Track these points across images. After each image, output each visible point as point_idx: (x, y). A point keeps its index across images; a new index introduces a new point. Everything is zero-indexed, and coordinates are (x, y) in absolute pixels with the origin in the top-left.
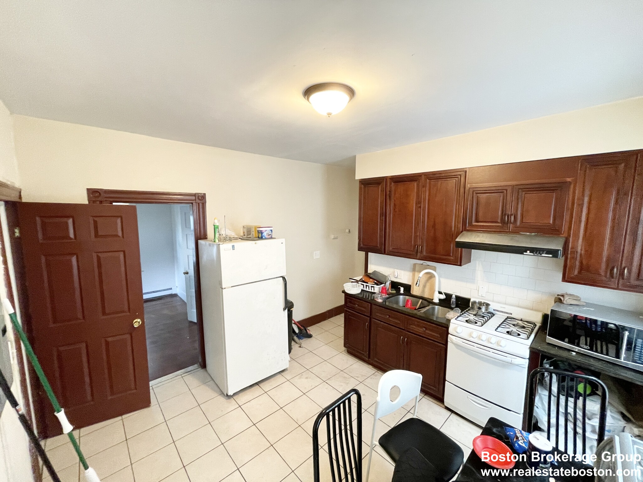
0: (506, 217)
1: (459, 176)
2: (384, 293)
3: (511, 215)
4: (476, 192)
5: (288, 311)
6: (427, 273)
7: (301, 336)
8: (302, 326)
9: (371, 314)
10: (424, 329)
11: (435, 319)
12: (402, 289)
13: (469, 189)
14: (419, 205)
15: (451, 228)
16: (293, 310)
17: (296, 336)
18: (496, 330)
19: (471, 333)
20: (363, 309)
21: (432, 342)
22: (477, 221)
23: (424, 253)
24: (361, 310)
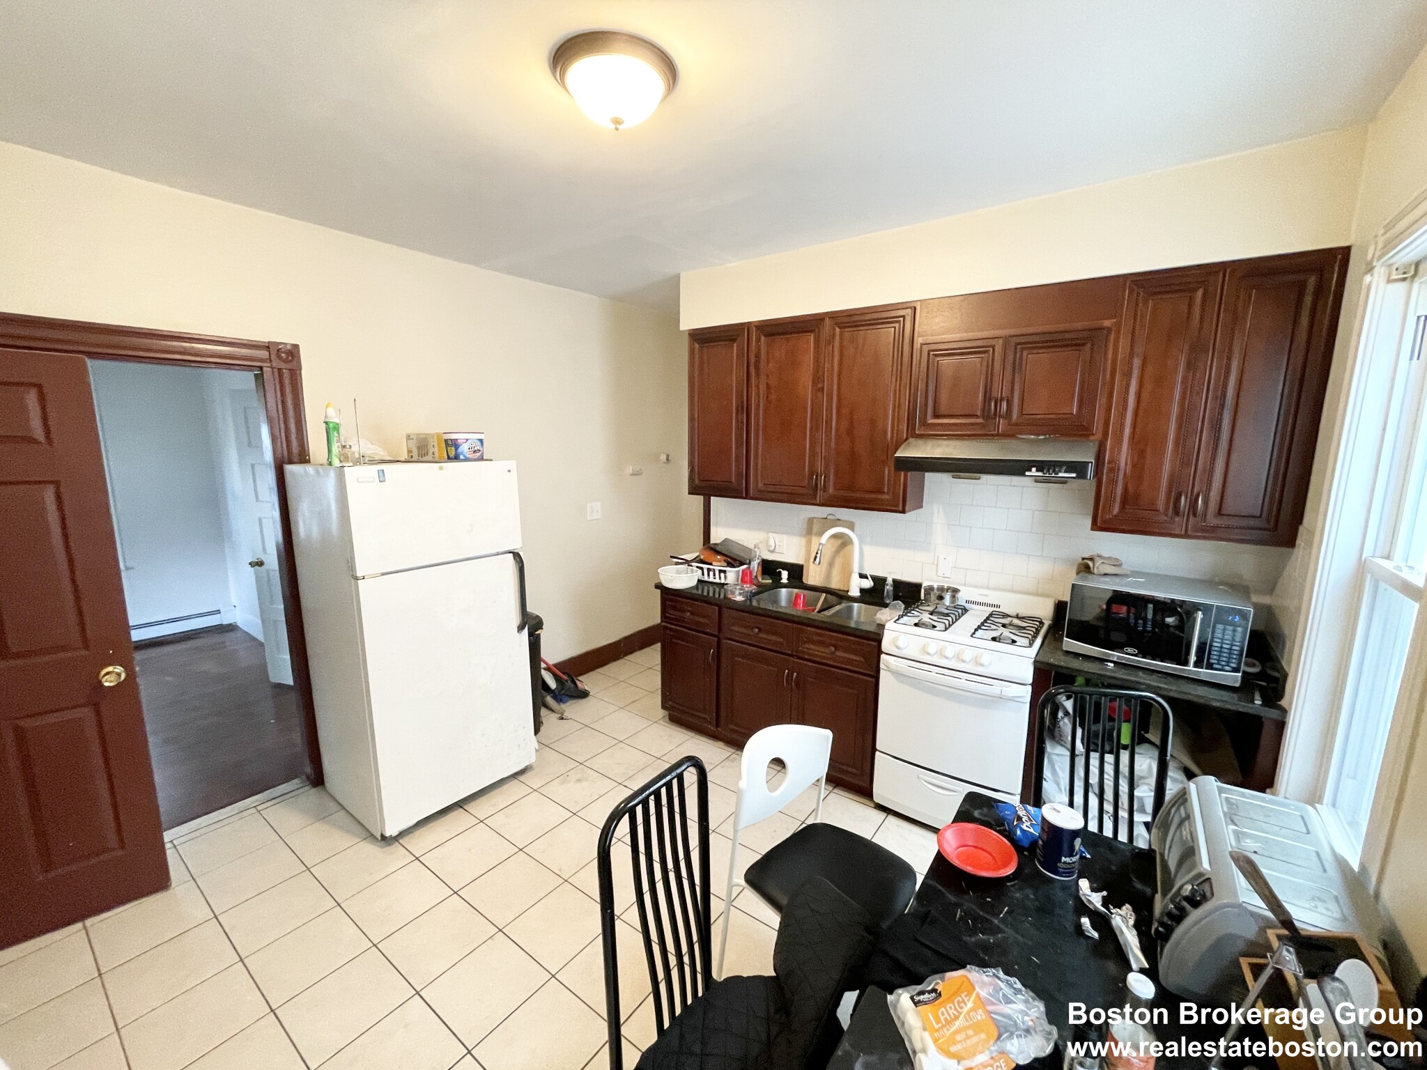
0: (993, 404)
1: (902, 319)
2: (746, 582)
3: (1002, 399)
4: (935, 353)
5: (531, 635)
6: (835, 536)
7: (564, 694)
8: (564, 673)
9: (720, 630)
10: (833, 649)
11: (853, 625)
12: (785, 574)
13: (921, 348)
14: (820, 385)
15: (885, 432)
16: (544, 634)
17: (552, 697)
18: (972, 636)
19: (925, 645)
20: (701, 620)
21: (848, 673)
22: (936, 416)
23: (831, 491)
24: (698, 623)
